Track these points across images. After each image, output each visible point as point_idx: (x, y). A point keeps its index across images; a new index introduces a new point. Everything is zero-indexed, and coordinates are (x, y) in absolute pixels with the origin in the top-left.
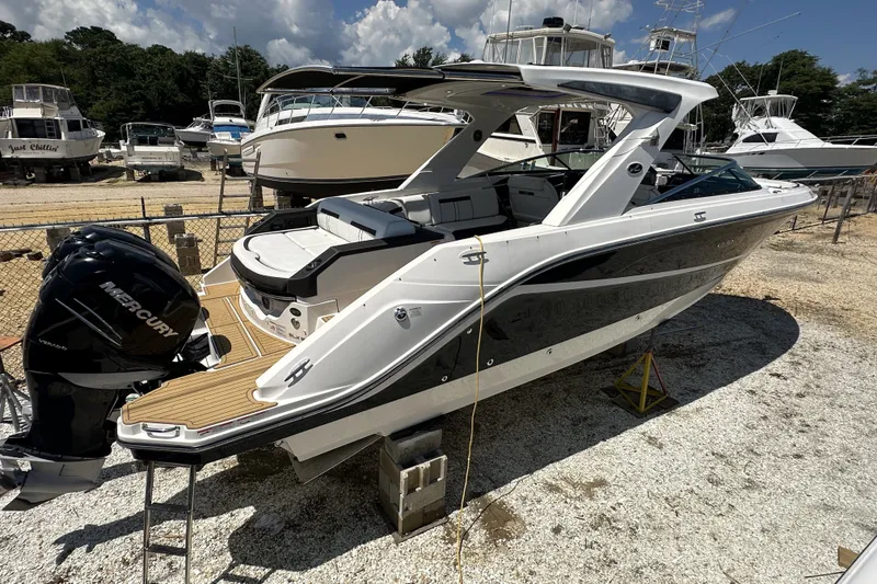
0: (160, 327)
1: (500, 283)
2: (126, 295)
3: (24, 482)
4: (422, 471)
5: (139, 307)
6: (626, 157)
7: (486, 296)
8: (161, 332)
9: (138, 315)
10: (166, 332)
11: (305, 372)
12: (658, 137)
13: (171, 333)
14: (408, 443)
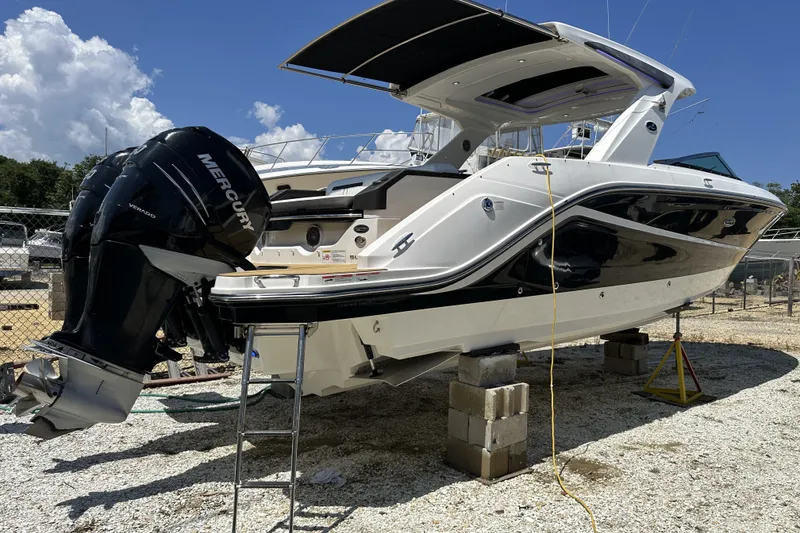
0: (242, 215)
1: (564, 196)
2: (219, 170)
3: (61, 392)
4: (507, 394)
5: (229, 186)
6: (642, 115)
7: (555, 205)
8: (242, 221)
9: (228, 193)
10: (246, 223)
11: (408, 245)
12: (664, 103)
13: (248, 226)
14: (488, 362)
